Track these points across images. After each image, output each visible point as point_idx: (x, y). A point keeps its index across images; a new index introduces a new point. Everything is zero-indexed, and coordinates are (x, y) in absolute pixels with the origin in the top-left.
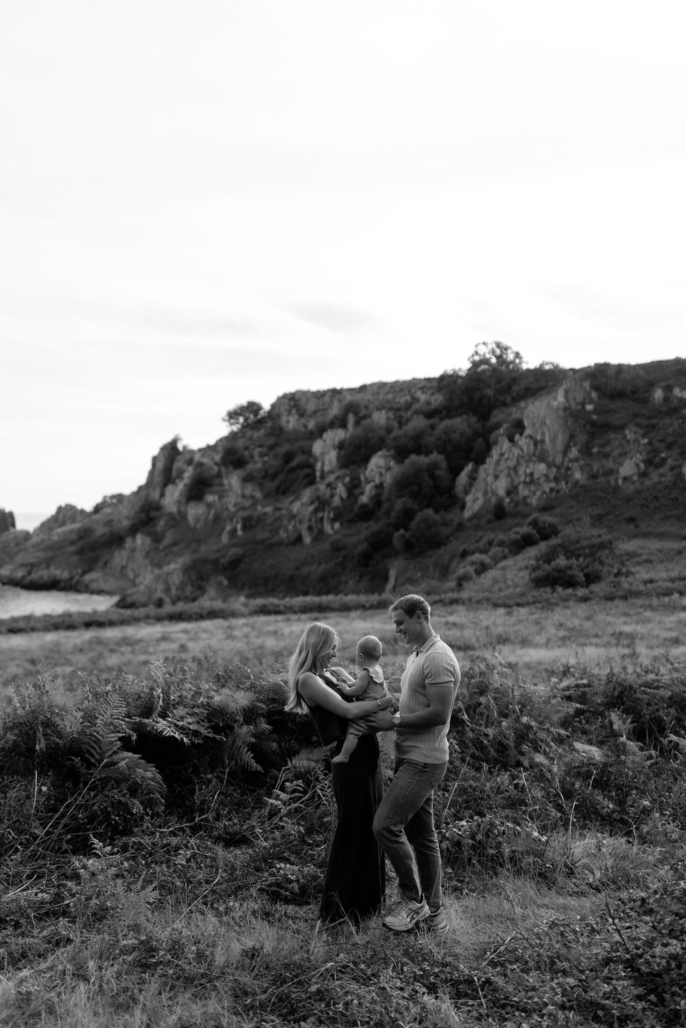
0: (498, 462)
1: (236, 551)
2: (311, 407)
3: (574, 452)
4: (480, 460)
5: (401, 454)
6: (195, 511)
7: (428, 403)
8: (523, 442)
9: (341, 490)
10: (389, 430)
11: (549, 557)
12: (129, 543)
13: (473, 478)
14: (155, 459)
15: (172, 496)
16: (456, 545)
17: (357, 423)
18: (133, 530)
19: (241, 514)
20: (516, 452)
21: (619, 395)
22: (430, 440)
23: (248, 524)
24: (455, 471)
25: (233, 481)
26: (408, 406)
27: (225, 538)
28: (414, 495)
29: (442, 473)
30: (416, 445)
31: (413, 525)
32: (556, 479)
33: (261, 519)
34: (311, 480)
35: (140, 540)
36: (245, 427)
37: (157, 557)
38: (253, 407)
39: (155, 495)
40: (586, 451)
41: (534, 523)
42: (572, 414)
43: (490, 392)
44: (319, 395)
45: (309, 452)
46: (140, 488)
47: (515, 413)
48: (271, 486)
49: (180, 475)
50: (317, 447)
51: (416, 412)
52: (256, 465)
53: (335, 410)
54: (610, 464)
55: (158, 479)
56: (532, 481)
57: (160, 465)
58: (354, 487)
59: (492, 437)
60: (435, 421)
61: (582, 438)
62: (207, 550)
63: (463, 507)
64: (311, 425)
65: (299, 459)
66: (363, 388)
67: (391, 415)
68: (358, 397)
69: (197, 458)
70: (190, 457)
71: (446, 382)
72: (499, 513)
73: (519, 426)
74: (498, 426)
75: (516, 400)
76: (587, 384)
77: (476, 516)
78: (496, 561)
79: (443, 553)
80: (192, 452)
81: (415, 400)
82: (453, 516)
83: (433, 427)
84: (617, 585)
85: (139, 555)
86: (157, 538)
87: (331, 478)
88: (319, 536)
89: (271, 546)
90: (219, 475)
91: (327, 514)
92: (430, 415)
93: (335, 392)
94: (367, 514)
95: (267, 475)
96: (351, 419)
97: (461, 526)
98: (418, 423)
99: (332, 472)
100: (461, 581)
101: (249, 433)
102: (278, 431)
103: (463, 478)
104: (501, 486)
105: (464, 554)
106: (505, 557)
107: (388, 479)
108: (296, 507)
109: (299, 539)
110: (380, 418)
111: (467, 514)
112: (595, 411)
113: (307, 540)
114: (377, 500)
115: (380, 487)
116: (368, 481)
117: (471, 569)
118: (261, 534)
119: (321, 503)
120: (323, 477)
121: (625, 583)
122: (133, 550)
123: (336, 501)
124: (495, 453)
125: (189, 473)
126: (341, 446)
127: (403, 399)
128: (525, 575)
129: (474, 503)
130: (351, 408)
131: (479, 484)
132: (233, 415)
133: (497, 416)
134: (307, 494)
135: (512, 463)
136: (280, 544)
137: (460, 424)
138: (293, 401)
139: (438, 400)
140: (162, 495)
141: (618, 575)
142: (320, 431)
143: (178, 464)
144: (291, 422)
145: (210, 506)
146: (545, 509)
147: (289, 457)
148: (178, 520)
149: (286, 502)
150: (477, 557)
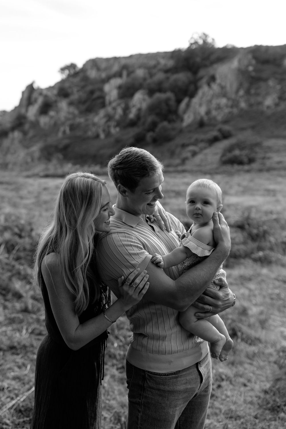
0: (202, 98)
1: (66, 142)
2: (103, 65)
3: (241, 93)
4: (192, 95)
5: (151, 92)
6: (44, 120)
7: (165, 65)
8: (215, 87)
9: (120, 111)
10: (145, 79)
11: (230, 149)
12: (11, 135)
13: (188, 105)
14: (23, 93)
15: (32, 112)
16: (179, 141)
17: (128, 75)
18: (13, 129)
19: (69, 122)
20: (211, 92)
21: (266, 62)
22: (166, 85)
23: (72, 128)
24: (179, 101)
25: (63, 104)
26: (155, 67)
27: (60, 135)
28: (158, 114)
29: (173, 103)
30: (159, 88)
31: (157, 130)
32: (232, 107)
33: (79, 125)
34: (103, 105)
35: (17, 134)
36: (69, 76)
37: (26, 144)
38: (73, 66)
39: (23, 111)
40: (248, 92)
41: (220, 130)
42: (242, 72)
43: (198, 60)
44: (108, 60)
45: (101, 90)
46: (16, 108)
47: (211, 71)
48: (83, 107)
49: (36, 101)
50: (107, 88)
51: (160, 70)
52: (75, 96)
53: (116, 68)
54: (259, 99)
55: (25, 102)
56: (219, 108)
57: (26, 95)
58: (126, 109)
59: (199, 84)
60: (169, 75)
61: (246, 85)
62: (51, 140)
63: (182, 120)
64: (104, 75)
65: (97, 94)
66: (131, 56)
67: (146, 71)
68: (128, 62)
69: (45, 92)
70: (40, 92)
71: (176, 54)
72: (201, 124)
73: (213, 78)
74: (201, 78)
75: (212, 63)
76: (250, 56)
77: (189, 126)
78: (202, 149)
79: (171, 145)
80: (42, 90)
81: (158, 63)
82: (177, 125)
83: (168, 78)
84: (263, 164)
85: (16, 142)
86: (25, 133)
87: (114, 104)
88: (108, 134)
89: (84, 139)
90: (56, 102)
91: (112, 123)
92: (167, 71)
93: (115, 59)
94: (133, 124)
95: (81, 102)
96: (125, 73)
97: (181, 131)
98: (160, 76)
99: (114, 101)
100: (184, 161)
101: (71, 79)
102: (86, 79)
103: (183, 105)
104: (203, 110)
105: (184, 146)
106: (205, 148)
107: (144, 106)
108: (96, 119)
109: (97, 136)
110: (140, 73)
111: (185, 124)
112: (255, 70)
113: (102, 136)
114: (138, 117)
115: (139, 110)
116: (134, 106)
117: (189, 155)
118: (79, 133)
119: (109, 118)
120: (110, 103)
121: (268, 163)
122: (13, 139)
123: (117, 117)
124: (200, 93)
125: (40, 101)
126: (120, 87)
127: (152, 63)
128: (217, 158)
129: (188, 119)
130: (125, 67)
131: (191, 109)
132: (63, 70)
133: (202, 73)
134: (102, 113)
135: (209, 98)
136: (88, 138)
137: (182, 77)
138: (94, 63)
139: (171, 63)
140: (27, 111)
141: (264, 158)
142: (108, 79)
143: (35, 95)
144: (93, 74)
145: (52, 117)
146: (226, 122)
147: (92, 92)
148: (35, 124)
149: (91, 116)
150: (191, 148)
